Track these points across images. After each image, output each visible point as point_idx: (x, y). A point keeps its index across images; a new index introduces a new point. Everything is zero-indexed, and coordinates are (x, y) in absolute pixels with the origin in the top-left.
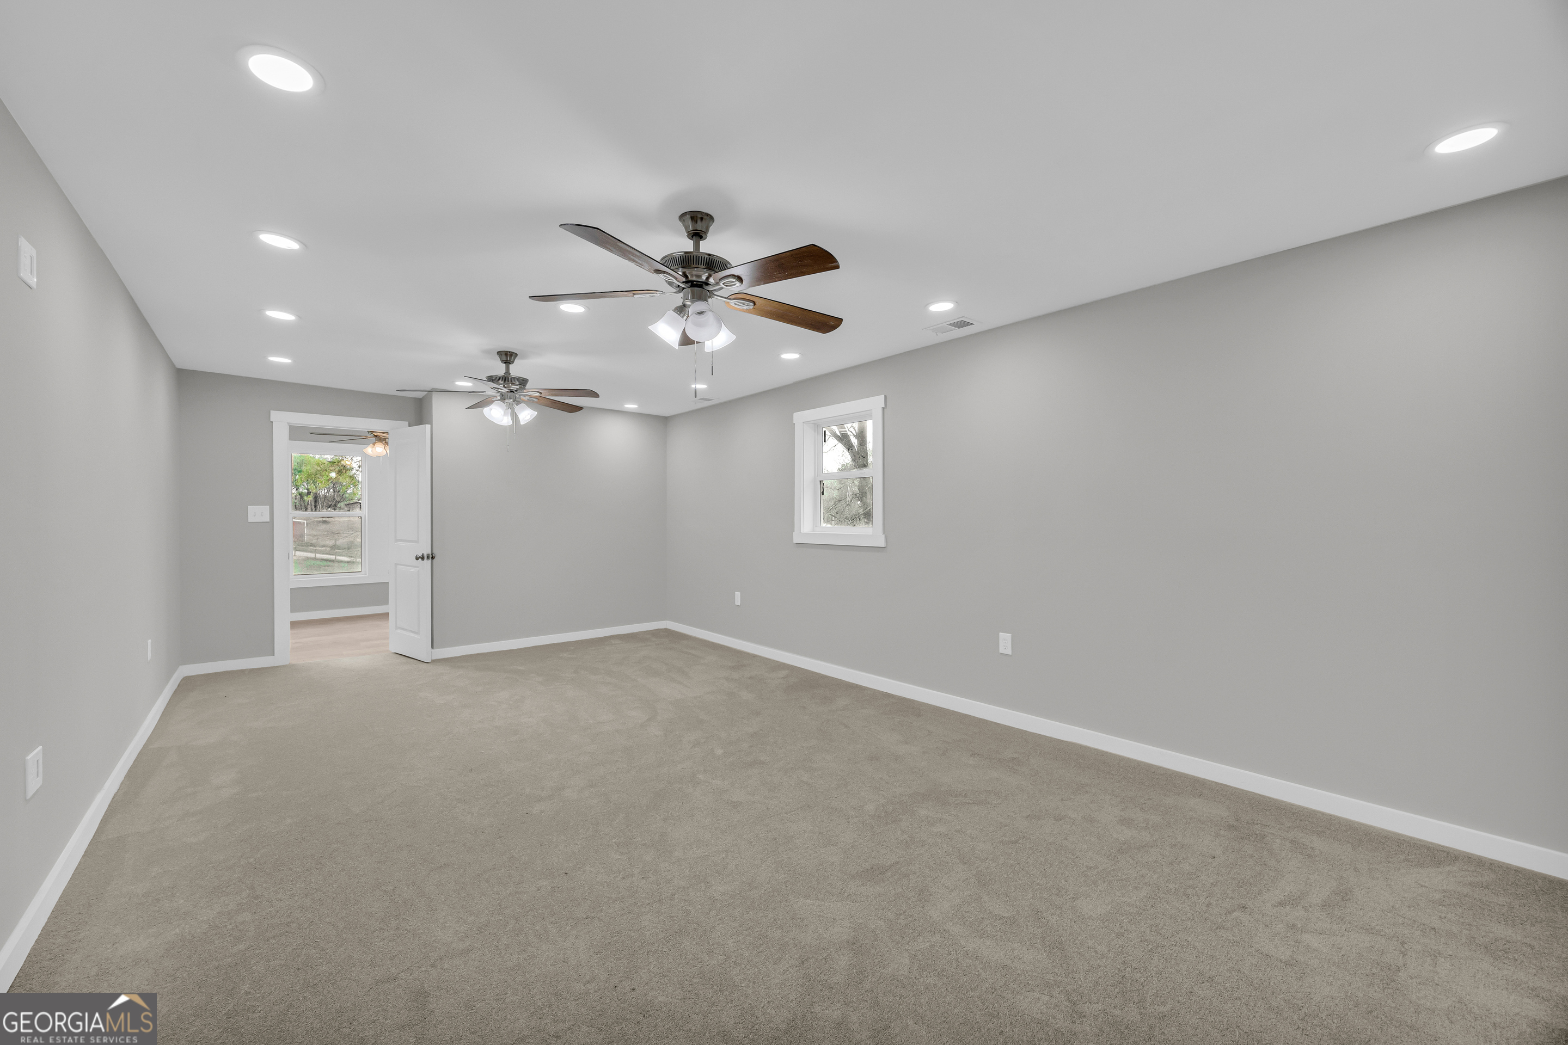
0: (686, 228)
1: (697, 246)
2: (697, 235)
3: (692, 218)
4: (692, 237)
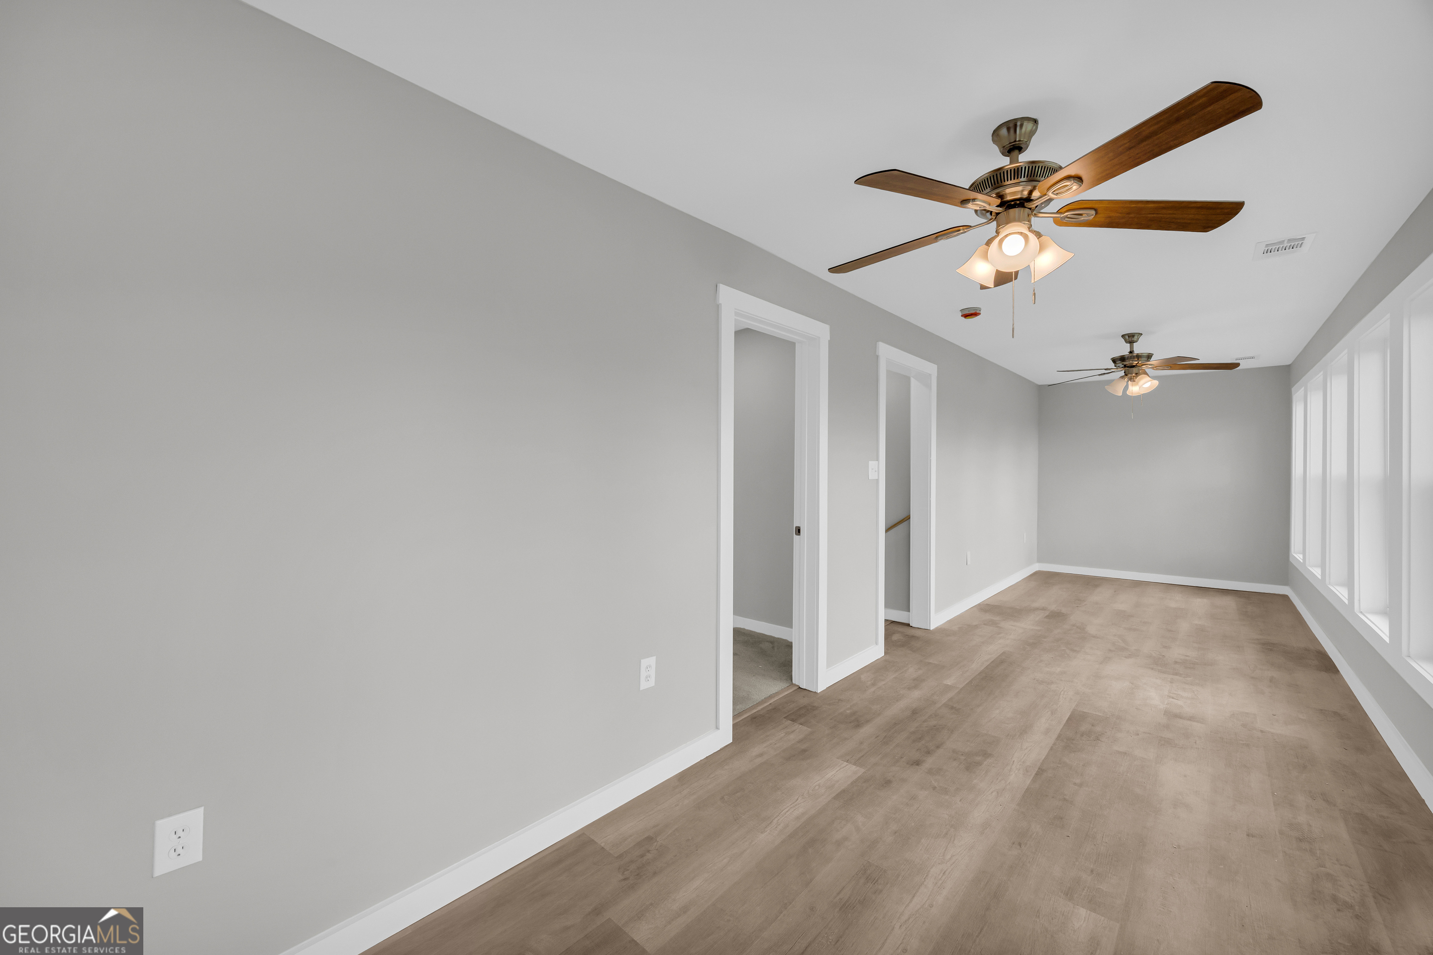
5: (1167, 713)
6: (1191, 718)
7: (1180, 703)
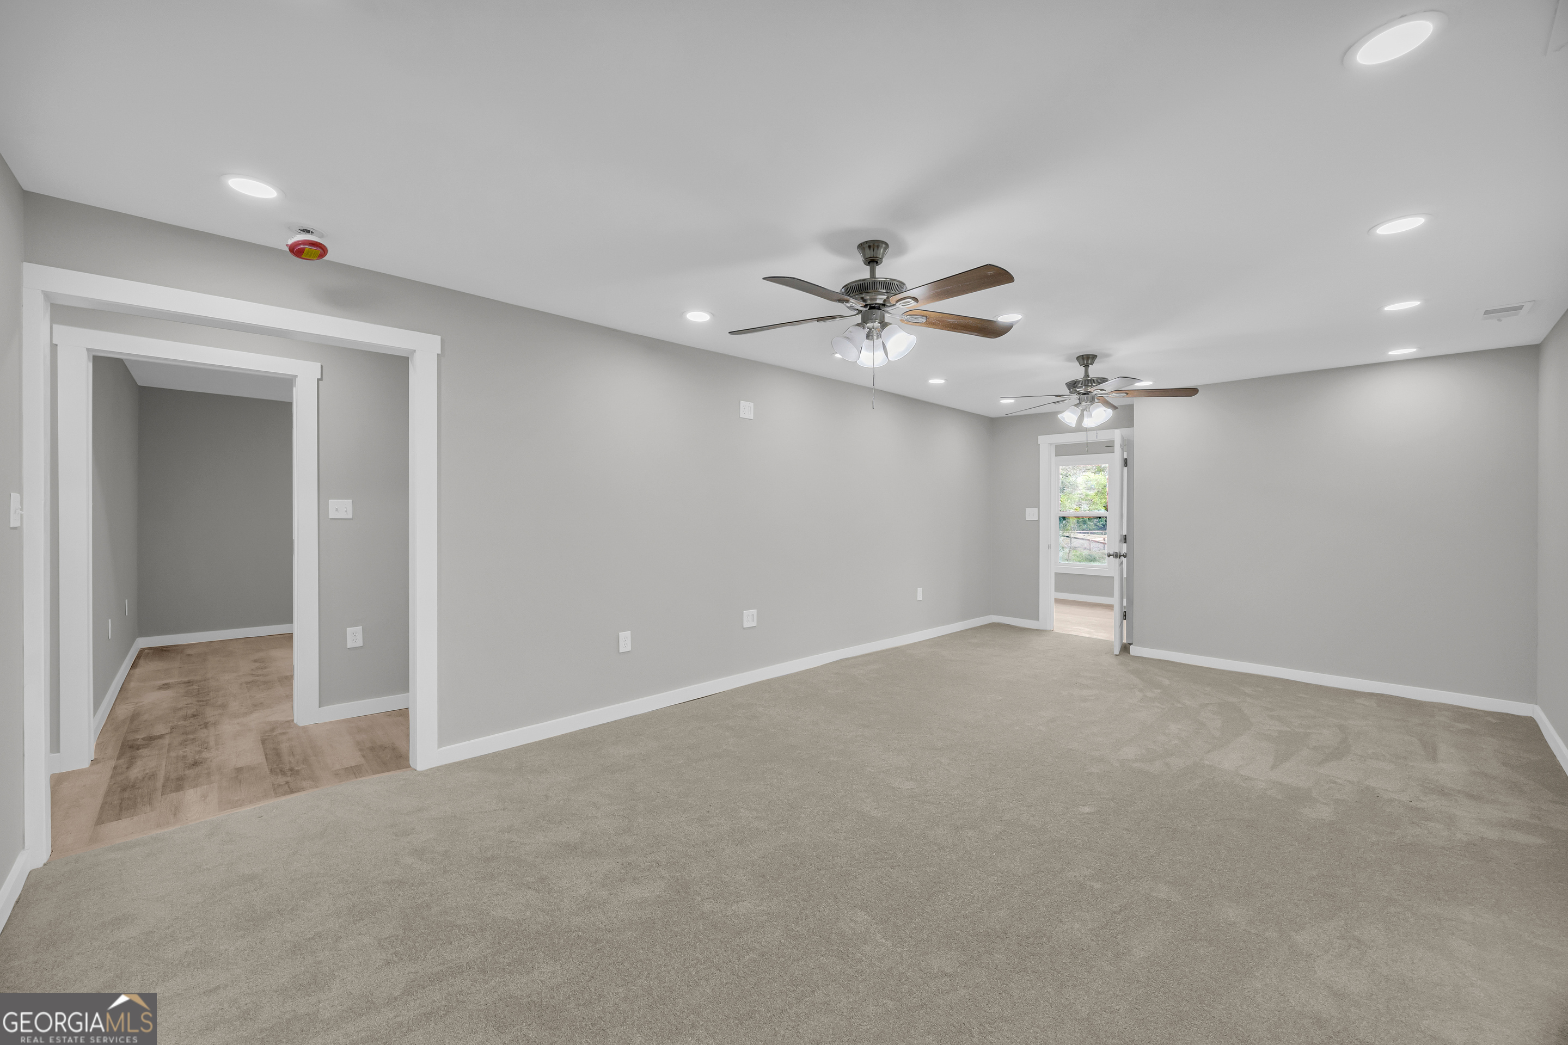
0: (864, 255)
1: (873, 272)
2: (872, 262)
3: (870, 247)
4: (869, 263)
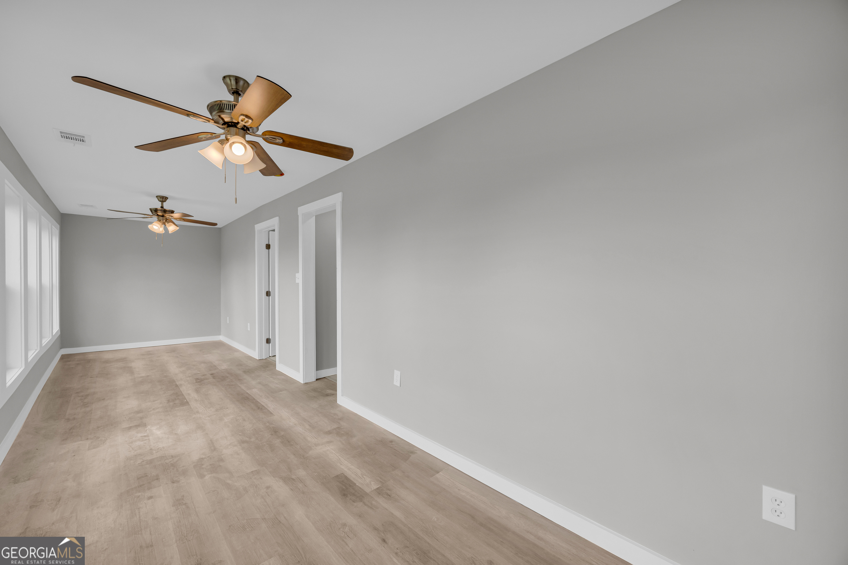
5: (145, 425)
6: (130, 428)
7: (139, 435)
